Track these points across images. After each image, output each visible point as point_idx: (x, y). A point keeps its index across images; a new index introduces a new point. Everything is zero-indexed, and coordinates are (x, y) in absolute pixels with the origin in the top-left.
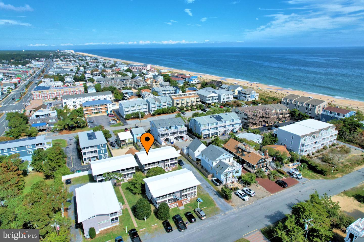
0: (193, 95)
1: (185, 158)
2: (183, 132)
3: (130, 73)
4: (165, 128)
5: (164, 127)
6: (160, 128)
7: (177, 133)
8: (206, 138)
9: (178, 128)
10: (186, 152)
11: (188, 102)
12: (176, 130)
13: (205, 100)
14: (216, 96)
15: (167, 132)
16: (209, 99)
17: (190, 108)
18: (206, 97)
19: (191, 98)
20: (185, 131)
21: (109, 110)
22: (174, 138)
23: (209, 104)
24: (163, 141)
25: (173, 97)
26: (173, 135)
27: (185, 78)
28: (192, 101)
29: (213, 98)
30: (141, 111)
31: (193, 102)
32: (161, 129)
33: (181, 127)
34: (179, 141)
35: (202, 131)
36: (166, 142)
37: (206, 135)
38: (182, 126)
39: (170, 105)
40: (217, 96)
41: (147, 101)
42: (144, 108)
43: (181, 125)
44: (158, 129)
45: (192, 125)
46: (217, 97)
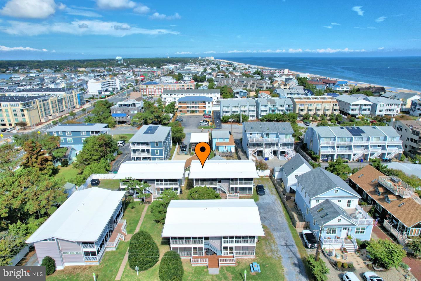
0: (330, 100)
1: (274, 184)
2: (288, 144)
3: (258, 76)
4: (260, 135)
5: (258, 134)
6: (251, 134)
7: (277, 145)
8: (327, 161)
9: (279, 138)
11: (318, 108)
12: (276, 141)
13: (347, 110)
14: (367, 105)
15: (260, 141)
16: (355, 107)
17: (319, 118)
18: (349, 104)
19: (324, 104)
20: (292, 144)
21: (208, 110)
22: (271, 152)
23: (352, 115)
24: (252, 153)
25: (295, 100)
26: (270, 147)
27: (329, 83)
28: (324, 108)
29: (361, 108)
30: (246, 114)
31: (328, 110)
32: (252, 136)
33: (286, 138)
34: (278, 158)
36: (256, 156)
38: (288, 136)
39: (290, 110)
40: (370, 105)
41: (257, 102)
42: (250, 111)
43: (287, 134)
44: (248, 135)
45: (307, 138)
46: (370, 107)
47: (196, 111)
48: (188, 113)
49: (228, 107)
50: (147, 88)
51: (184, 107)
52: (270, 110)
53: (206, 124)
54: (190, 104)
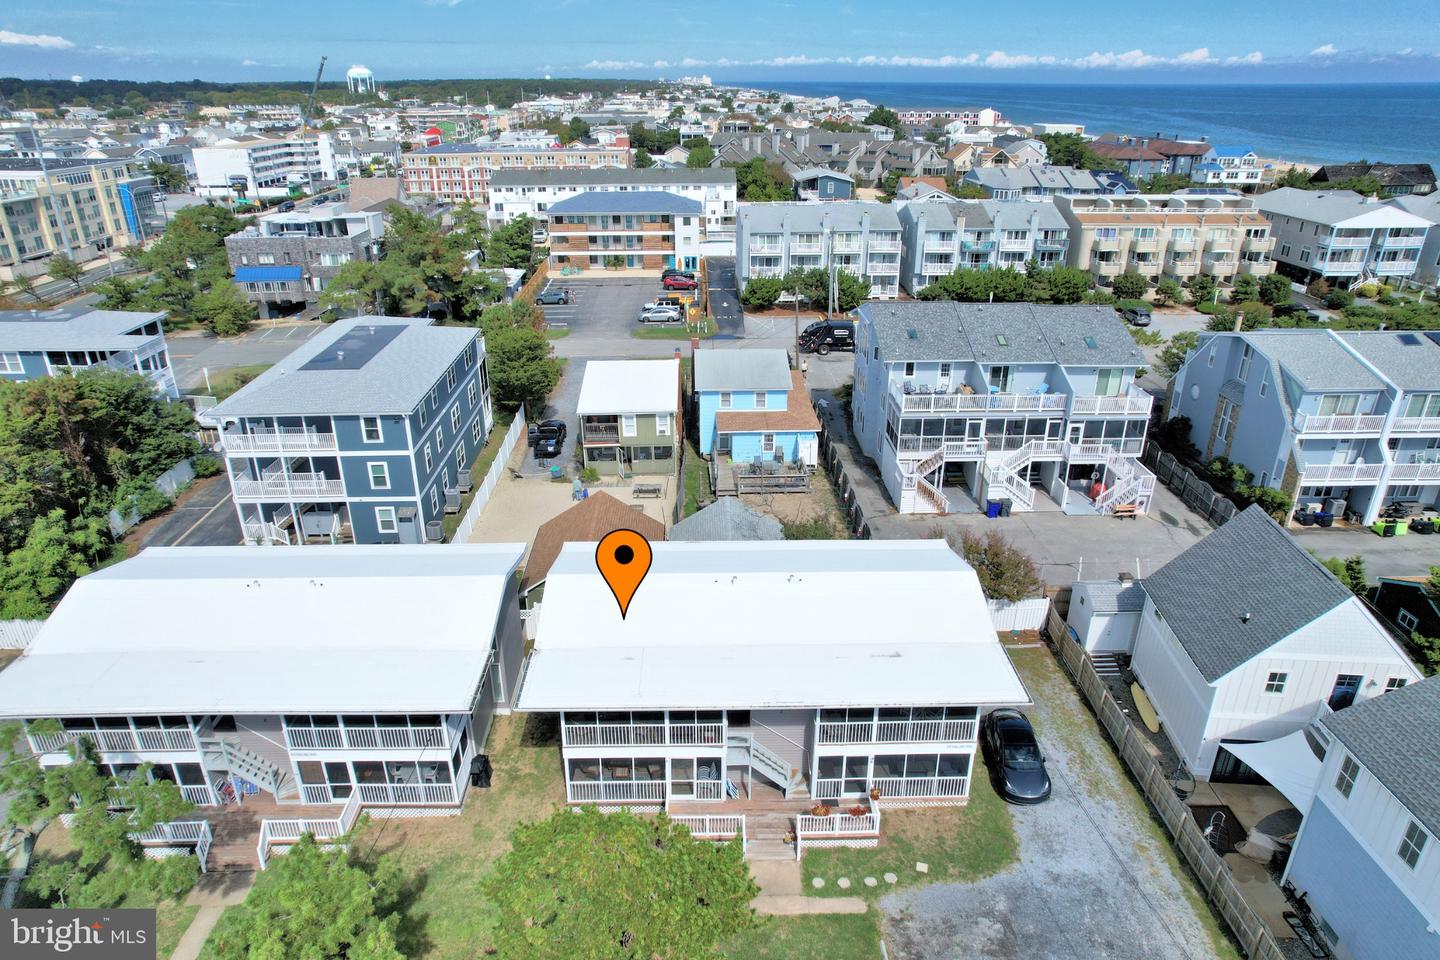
0: (1228, 211)
1: (1086, 702)
2: (1114, 429)
3: (883, 129)
4: (957, 377)
5: (946, 369)
6: (910, 368)
7: (1055, 431)
8: (1323, 520)
9: (1068, 391)
10: (1108, 632)
11: (1178, 248)
12: (1045, 407)
13: (1305, 256)
14: (1410, 232)
15: (960, 408)
16: (1350, 243)
17: (1187, 295)
19: (1204, 229)
20: (1135, 427)
21: (682, 252)
22: (1022, 473)
23: (1332, 281)
24: (918, 477)
25: (1077, 211)
26: (1012, 445)
27: (1176, 156)
28: (1207, 249)
29: (1373, 245)
30: (853, 269)
31: (1219, 257)
32: (917, 378)
33: (1102, 390)
34: (1057, 501)
35: (1299, 453)
36: (938, 491)
37: (1326, 494)
38: (1113, 382)
39: (1052, 255)
41: (905, 217)
42: (872, 257)
43: (1105, 373)
44: (892, 375)
45: (1196, 391)
46: (1417, 242)
47: (630, 260)
48: (593, 267)
49: (772, 237)
50: (434, 168)
51: (576, 238)
52: (963, 253)
53: (674, 314)
54: (605, 228)
